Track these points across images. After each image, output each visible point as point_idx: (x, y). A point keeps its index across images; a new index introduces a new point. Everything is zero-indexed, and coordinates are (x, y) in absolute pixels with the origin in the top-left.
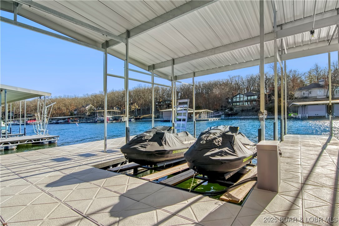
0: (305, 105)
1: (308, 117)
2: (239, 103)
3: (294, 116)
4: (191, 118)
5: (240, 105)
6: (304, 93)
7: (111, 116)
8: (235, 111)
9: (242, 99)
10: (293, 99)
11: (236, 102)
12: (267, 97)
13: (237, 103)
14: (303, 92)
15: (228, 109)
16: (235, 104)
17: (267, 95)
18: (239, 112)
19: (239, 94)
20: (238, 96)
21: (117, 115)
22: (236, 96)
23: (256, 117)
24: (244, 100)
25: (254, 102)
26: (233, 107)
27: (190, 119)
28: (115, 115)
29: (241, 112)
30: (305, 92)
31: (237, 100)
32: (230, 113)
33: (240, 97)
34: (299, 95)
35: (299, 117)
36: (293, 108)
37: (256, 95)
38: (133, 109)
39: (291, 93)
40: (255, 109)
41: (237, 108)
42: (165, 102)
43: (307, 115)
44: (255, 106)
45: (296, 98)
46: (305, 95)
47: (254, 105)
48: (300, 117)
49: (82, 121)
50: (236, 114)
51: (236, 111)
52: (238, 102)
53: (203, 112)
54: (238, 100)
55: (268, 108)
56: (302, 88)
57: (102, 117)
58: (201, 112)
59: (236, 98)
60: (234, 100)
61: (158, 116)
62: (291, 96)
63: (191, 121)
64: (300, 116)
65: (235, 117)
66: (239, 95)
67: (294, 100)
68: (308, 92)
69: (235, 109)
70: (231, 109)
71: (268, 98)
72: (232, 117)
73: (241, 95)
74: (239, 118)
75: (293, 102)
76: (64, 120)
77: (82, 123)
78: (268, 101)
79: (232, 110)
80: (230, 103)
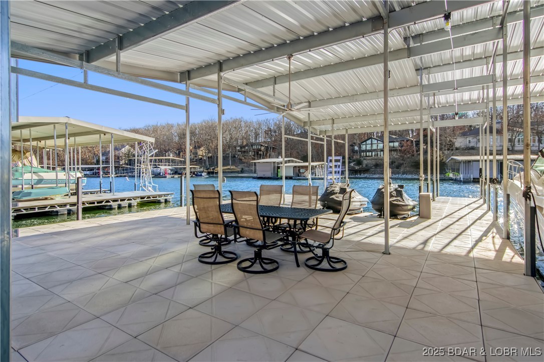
0: (469, 162)
1: (473, 179)
2: (370, 153)
3: (453, 177)
4: (300, 174)
5: (372, 156)
6: (469, 141)
7: (170, 167)
8: (364, 166)
9: (375, 147)
10: (452, 150)
11: (366, 151)
12: (414, 145)
13: (368, 153)
14: (468, 139)
15: (354, 161)
16: (365, 155)
17: (414, 142)
18: (371, 168)
19: (371, 138)
20: (369, 142)
21: (178, 165)
22: (366, 141)
23: (397, 176)
24: (379, 148)
25: (393, 152)
26: (362, 159)
27: (298, 176)
28: (175, 165)
29: (374, 167)
30: (471, 139)
31: (367, 149)
32: (357, 168)
33: (372, 144)
34: (462, 144)
35: (460, 178)
36: (452, 164)
37: (397, 141)
38: (200, 156)
39: (450, 141)
40: (396, 164)
41: (369, 161)
42: (252, 146)
43: (472, 175)
44: (396, 159)
45: (457, 149)
46: (472, 145)
47: (394, 157)
48: (462, 179)
49: (121, 173)
50: (366, 170)
51: (366, 165)
52: (369, 151)
53: (319, 165)
54: (369, 147)
55: (415, 162)
56: (466, 132)
57: (156, 168)
58: (316, 166)
59: (366, 144)
60: (363, 147)
61: (242, 169)
62: (450, 145)
63: (300, 179)
64: (461, 176)
65: (366, 175)
66: (370, 140)
67: (454, 151)
68: (475, 140)
69: (365, 162)
70: (359, 163)
71: (416, 146)
72: (360, 175)
73: (373, 140)
74: (371, 177)
75: (453, 155)
76: (92, 172)
77: (121, 176)
78: (415, 152)
79: (361, 164)
80: (356, 152)
